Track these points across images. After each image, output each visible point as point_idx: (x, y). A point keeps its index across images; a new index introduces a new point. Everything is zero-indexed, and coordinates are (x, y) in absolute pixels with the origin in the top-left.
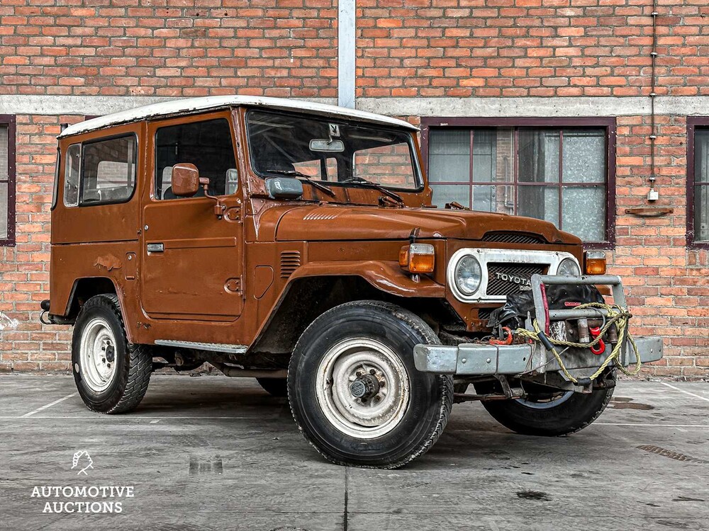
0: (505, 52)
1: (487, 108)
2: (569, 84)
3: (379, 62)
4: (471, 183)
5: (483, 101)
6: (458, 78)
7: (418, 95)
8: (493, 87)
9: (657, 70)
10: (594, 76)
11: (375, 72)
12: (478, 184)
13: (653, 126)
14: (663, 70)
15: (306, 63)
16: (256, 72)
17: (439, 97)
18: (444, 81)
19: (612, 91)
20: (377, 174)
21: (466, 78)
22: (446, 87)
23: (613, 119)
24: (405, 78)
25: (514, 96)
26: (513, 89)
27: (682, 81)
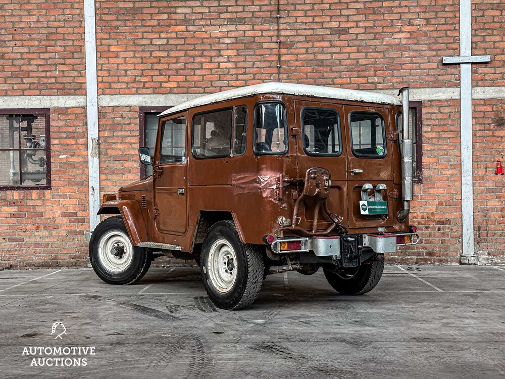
0: (189, 66)
2: (229, 85)
3: (112, 73)
4: (172, 147)
5: (177, 96)
6: (161, 83)
7: (137, 93)
8: (182, 87)
9: (281, 76)
10: (244, 80)
11: (110, 79)
14: (285, 76)
15: (66, 74)
16: (35, 80)
17: (150, 94)
18: (153, 84)
20: (113, 143)
21: (166, 82)
22: (154, 88)
24: (128, 83)
25: (196, 94)
26: (195, 89)
27: (296, 82)
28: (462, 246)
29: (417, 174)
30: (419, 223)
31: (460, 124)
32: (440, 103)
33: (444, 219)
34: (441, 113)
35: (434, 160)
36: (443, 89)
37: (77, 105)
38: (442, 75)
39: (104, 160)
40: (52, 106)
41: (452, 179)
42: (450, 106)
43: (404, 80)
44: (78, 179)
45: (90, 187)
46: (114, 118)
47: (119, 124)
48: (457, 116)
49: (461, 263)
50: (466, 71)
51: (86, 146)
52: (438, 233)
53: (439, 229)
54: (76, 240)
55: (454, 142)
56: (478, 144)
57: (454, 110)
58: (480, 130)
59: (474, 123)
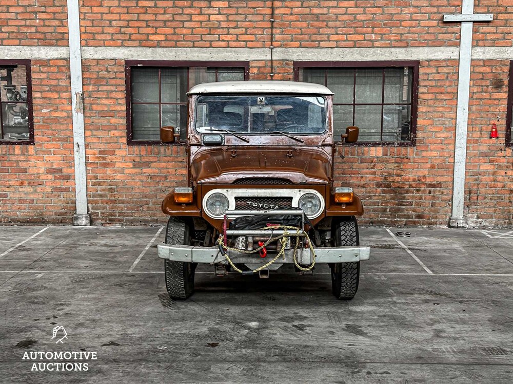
0: (177, 18)
1: (167, 55)
2: (219, 39)
3: (95, 23)
4: (160, 103)
5: (165, 50)
6: (148, 35)
7: (122, 46)
8: (170, 41)
9: (274, 30)
10: (235, 34)
11: (93, 30)
12: (164, 104)
13: (272, 67)
14: (278, 31)
15: (47, 23)
16: (14, 29)
17: (136, 47)
18: (139, 37)
19: (246, 45)
20: (98, 98)
21: (153, 34)
22: (140, 40)
23: (248, 63)
24: (113, 34)
25: (184, 47)
26: (184, 42)
27: (290, 38)
28: (452, 209)
29: (411, 136)
30: (410, 186)
31: (458, 85)
32: (438, 63)
33: (435, 182)
34: (439, 73)
35: (430, 122)
36: (442, 48)
37: (59, 57)
38: (442, 34)
39: (88, 115)
40: (33, 57)
41: (446, 142)
42: (448, 66)
43: (403, 38)
44: (62, 135)
45: (75, 143)
46: (98, 72)
47: (103, 78)
48: (455, 77)
49: (450, 226)
50: (466, 30)
51: (70, 99)
52: (428, 196)
53: (430, 192)
54: (62, 196)
55: (450, 104)
56: (474, 107)
57: (453, 71)
58: (477, 92)
59: (472, 85)
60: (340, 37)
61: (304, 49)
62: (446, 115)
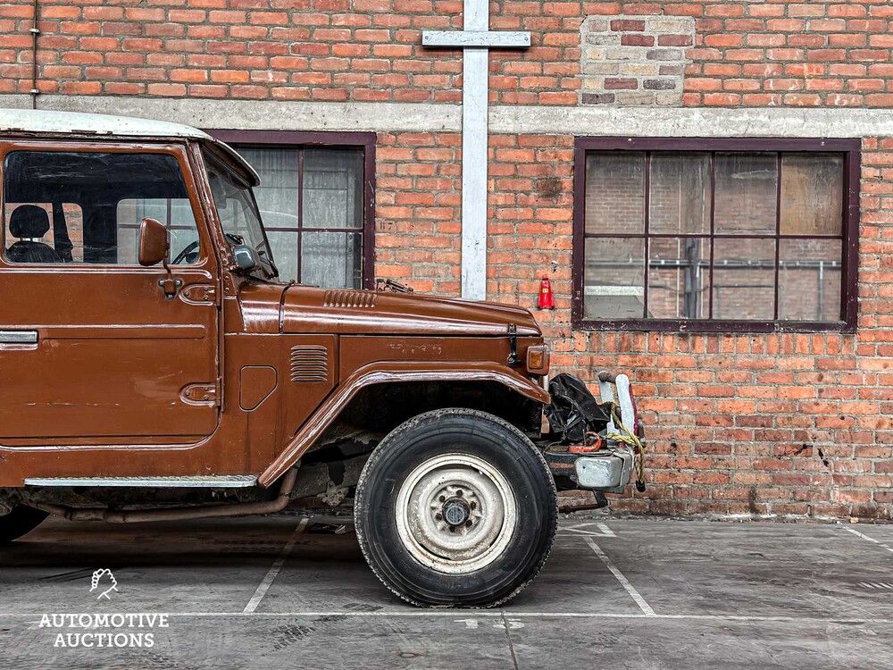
9: (41, 54)
14: (51, 55)
27: (79, 73)
31: (461, 190)
32: (417, 140)
34: (419, 161)
35: (402, 270)
36: (424, 107)
38: (423, 73)
42: (439, 146)
43: (336, 81)
48: (455, 171)
50: (475, 66)
55: (447, 230)
56: (500, 238)
57: (448, 158)
58: (505, 206)
59: (492, 189)
60: (194, 74)
61: (112, 98)
62: (439, 255)
